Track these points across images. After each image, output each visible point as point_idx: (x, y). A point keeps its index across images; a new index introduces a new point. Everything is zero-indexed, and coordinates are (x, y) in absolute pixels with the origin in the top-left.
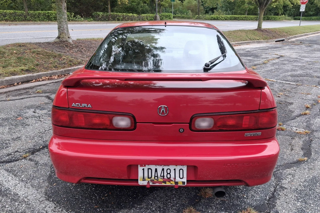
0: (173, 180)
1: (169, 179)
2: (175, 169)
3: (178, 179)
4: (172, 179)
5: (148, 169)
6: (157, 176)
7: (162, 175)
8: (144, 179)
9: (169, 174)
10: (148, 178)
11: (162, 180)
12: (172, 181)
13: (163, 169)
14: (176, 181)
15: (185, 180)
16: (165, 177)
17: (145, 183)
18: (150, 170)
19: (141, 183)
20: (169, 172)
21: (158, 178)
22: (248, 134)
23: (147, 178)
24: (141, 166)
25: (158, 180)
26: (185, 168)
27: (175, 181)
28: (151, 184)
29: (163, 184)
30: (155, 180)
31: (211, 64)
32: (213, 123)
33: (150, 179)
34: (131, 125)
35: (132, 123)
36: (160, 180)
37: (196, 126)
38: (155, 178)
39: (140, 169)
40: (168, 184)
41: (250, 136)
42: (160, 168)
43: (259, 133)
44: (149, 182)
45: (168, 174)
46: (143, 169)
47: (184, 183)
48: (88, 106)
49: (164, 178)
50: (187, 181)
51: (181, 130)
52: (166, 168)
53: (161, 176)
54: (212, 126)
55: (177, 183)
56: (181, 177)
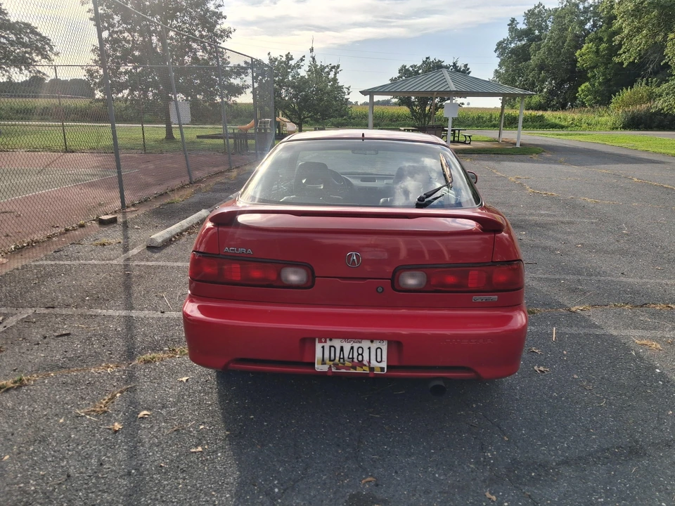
0: (367, 365)
1: (361, 363)
2: (369, 348)
3: (374, 363)
4: (365, 362)
5: (330, 347)
6: (343, 358)
7: (351, 356)
8: (323, 362)
9: (362, 354)
10: (330, 360)
11: (350, 365)
12: (365, 365)
13: (352, 348)
14: (372, 366)
15: (384, 365)
16: (355, 360)
17: (325, 368)
18: (332, 349)
19: (319, 367)
20: (360, 352)
21: (344, 361)
22: (478, 298)
23: (328, 361)
24: (320, 342)
25: (344, 364)
26: (384, 346)
27: (369, 365)
28: (334, 370)
29: (352, 371)
30: (340, 365)
31: (427, 198)
32: (425, 280)
33: (332, 363)
34: (307, 281)
35: (308, 277)
36: (348, 364)
37: (401, 284)
38: (339, 361)
39: (318, 347)
40: (359, 370)
41: (480, 301)
42: (347, 346)
43: (495, 298)
44: (330, 366)
45: (359, 354)
46: (323, 347)
47: (382, 369)
48: (248, 252)
49: (353, 361)
50: (387, 366)
51: (380, 289)
52: (356, 346)
53: (349, 358)
54: (424, 284)
55: (372, 369)
56: (379, 359)
